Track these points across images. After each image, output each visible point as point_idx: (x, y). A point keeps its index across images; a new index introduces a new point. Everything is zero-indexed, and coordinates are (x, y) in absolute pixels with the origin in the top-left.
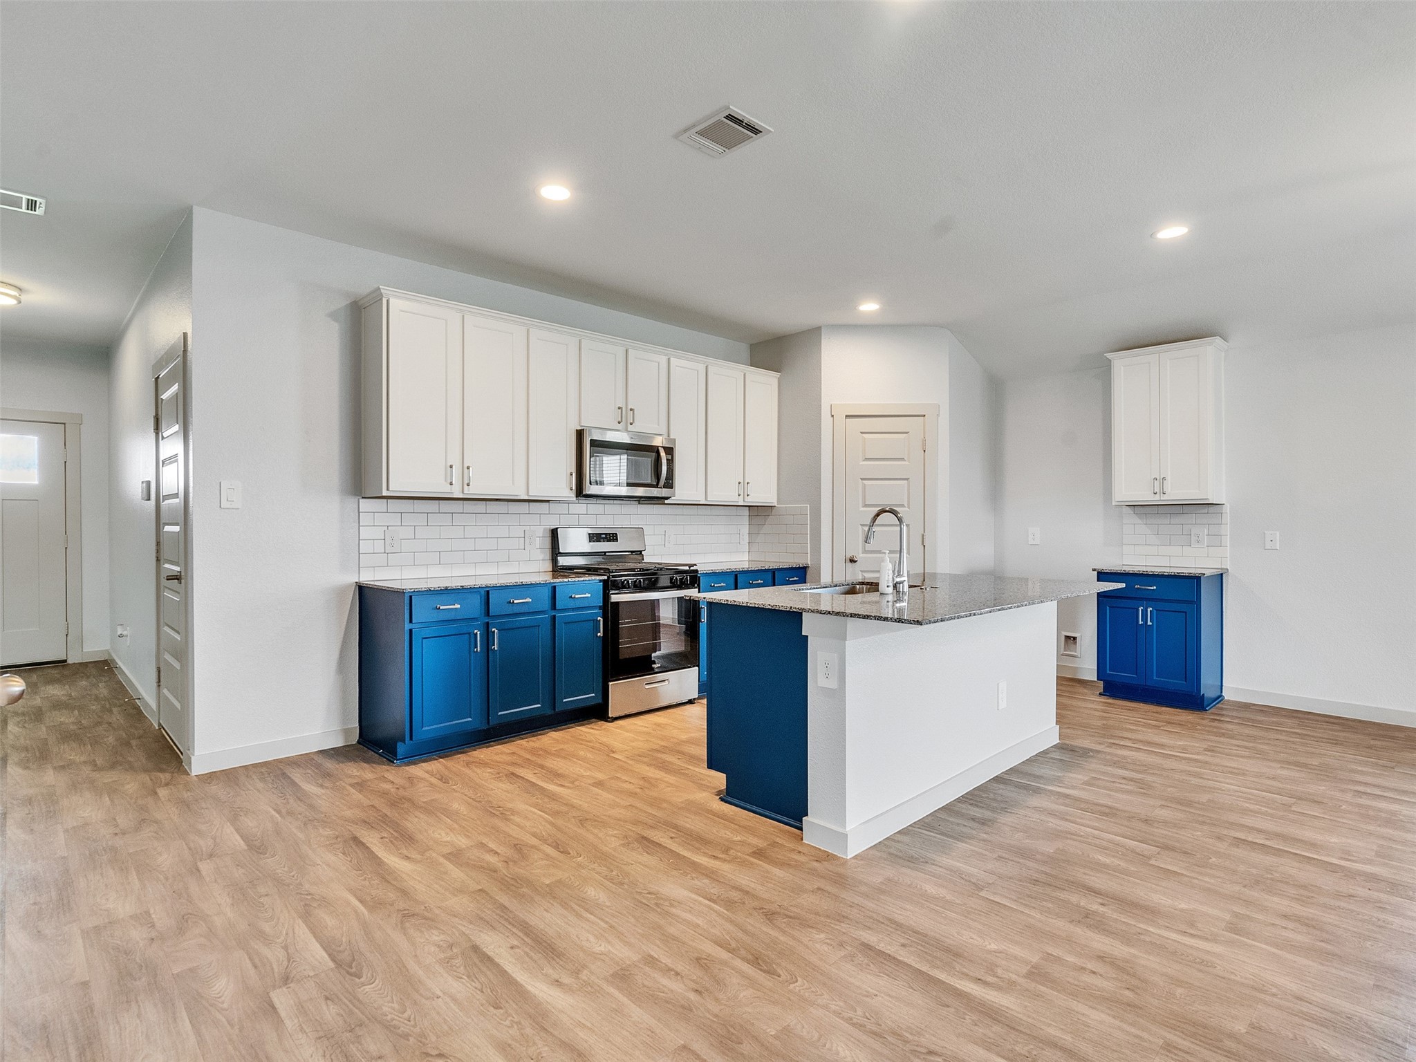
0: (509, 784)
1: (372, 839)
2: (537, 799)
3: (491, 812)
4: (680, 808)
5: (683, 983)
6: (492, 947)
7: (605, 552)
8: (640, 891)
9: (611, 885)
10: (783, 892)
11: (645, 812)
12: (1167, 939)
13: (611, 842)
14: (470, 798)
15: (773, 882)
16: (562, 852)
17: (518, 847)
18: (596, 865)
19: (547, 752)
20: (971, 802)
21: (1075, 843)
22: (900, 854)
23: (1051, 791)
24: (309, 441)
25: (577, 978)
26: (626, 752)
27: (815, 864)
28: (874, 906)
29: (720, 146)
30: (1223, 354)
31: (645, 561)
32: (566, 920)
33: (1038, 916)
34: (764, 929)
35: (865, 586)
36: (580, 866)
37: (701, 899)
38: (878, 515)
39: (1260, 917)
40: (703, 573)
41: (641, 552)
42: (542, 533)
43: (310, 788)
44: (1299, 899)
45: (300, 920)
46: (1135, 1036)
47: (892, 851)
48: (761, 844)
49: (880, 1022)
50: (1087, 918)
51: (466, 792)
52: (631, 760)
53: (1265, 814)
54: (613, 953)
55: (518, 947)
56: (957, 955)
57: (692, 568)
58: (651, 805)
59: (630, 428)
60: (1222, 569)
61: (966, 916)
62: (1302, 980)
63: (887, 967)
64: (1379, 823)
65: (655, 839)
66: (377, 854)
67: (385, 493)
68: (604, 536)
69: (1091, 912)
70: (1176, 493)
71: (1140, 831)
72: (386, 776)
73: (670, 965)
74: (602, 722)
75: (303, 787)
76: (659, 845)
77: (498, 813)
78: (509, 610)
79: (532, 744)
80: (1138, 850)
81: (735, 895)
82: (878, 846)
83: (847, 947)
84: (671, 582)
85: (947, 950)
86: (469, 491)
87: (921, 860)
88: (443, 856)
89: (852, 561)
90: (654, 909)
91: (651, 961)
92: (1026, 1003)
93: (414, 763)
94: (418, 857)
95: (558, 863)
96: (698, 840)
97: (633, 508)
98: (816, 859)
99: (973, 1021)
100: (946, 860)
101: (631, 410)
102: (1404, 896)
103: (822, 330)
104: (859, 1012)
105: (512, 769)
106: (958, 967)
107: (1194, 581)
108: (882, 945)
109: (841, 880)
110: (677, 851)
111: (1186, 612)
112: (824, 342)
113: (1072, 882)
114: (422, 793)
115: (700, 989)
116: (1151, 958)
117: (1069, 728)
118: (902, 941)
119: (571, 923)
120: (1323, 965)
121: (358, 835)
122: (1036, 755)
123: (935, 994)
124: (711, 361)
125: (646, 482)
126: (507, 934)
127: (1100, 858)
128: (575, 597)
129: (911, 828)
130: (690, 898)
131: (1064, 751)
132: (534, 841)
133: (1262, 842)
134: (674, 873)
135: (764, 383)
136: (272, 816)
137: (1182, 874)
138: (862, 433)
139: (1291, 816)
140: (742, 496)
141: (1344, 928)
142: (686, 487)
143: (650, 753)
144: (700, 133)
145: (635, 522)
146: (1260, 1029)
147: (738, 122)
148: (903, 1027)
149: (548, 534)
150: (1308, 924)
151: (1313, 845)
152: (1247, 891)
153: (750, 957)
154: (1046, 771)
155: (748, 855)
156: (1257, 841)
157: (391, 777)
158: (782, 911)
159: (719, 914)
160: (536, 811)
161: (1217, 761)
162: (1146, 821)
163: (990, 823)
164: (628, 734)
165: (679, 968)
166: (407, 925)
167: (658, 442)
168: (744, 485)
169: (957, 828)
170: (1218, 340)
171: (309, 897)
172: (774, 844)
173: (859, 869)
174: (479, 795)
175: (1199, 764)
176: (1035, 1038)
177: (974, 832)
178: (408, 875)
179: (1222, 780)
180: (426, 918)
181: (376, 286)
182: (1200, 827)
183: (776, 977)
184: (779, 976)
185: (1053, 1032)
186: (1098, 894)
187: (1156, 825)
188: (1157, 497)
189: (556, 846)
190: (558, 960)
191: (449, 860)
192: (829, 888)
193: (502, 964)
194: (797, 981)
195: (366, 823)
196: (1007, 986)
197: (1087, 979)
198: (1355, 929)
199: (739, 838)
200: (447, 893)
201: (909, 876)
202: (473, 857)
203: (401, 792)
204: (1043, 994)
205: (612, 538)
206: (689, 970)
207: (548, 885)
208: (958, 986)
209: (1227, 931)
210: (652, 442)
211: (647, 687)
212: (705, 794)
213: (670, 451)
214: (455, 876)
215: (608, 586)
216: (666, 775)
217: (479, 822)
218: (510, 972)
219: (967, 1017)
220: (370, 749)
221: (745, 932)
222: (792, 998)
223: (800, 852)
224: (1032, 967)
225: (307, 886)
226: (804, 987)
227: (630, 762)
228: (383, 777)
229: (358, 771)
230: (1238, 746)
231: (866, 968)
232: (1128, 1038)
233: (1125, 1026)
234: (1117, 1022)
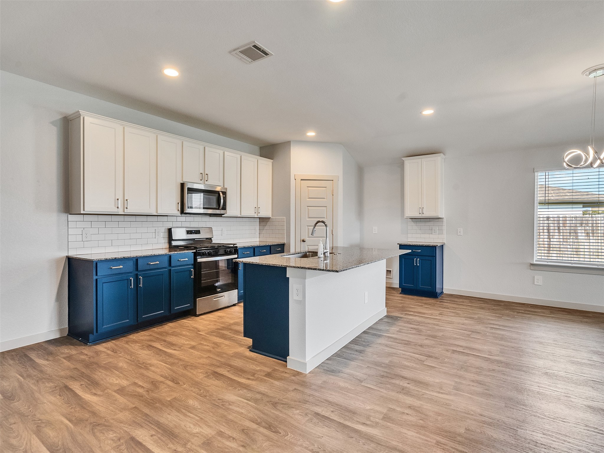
0: (148, 351)
1: (76, 386)
2: (163, 357)
3: (139, 366)
4: (232, 356)
5: (237, 443)
6: (141, 437)
7: (194, 239)
8: (215, 399)
9: (200, 397)
10: (280, 393)
11: (216, 360)
12: (433, 396)
13: (199, 375)
14: (128, 359)
15: (275, 388)
16: (176, 383)
17: (155, 384)
18: (193, 388)
19: (167, 334)
20: (355, 343)
21: (396, 358)
22: (328, 369)
23: (385, 336)
24: (40, 186)
25: (185, 447)
26: (205, 331)
27: (293, 378)
28: (319, 395)
29: (250, 59)
30: (443, 160)
31: (213, 242)
32: (179, 418)
33: (385, 391)
34: (273, 411)
35: (311, 253)
36: (185, 389)
37: (243, 400)
38: (317, 223)
39: (464, 382)
40: (240, 248)
41: (211, 238)
42: (164, 230)
43: (40, 361)
44: (476, 373)
45: (34, 435)
46: (425, 440)
47: (325, 368)
48: (268, 370)
49: (325, 450)
50: (404, 391)
51: (126, 356)
52: (208, 334)
53: (462, 339)
54: (203, 432)
55: (155, 435)
56: (354, 413)
57: (235, 246)
58: (218, 356)
59: (206, 183)
60: (443, 243)
61: (357, 395)
62: (481, 407)
63: (326, 423)
64: (499, 339)
65: (221, 372)
66: (78, 394)
67: (82, 212)
68: (194, 231)
69: (404, 388)
70: (427, 214)
71: (419, 350)
72: (83, 352)
73: (230, 435)
74: (194, 317)
75: (37, 361)
76: (222, 375)
77: (143, 366)
78: (148, 267)
79: (159, 330)
80: (419, 359)
81: (258, 396)
82: (319, 366)
83: (309, 415)
84: (225, 252)
85: (350, 411)
86: (127, 211)
87: (337, 371)
88: (115, 391)
89: (304, 241)
90: (221, 407)
91: (221, 434)
92: (383, 432)
93: (98, 344)
94: (101, 393)
95: (174, 389)
96: (240, 371)
97: (207, 218)
98: (293, 375)
99: (363, 443)
100: (347, 371)
101: (207, 174)
102: (510, 368)
103: (291, 143)
104: (316, 446)
105: (150, 343)
106: (355, 419)
107: (434, 247)
108: (323, 412)
109: (303, 384)
110: (231, 377)
111: (431, 260)
112: (292, 148)
113: (396, 375)
114: (103, 359)
115: (244, 445)
116: (428, 405)
117: (390, 308)
118: (332, 410)
119: (181, 419)
120: (487, 400)
121: (68, 384)
122: (378, 321)
123: (347, 432)
124: (243, 153)
125: (213, 207)
126: (149, 429)
127: (406, 363)
128: (180, 260)
129: (332, 357)
130: (238, 400)
131: (389, 318)
132: (162, 379)
133: (462, 351)
134: (230, 388)
135: (266, 164)
136: (18, 379)
137: (436, 367)
138: (308, 187)
139: (470, 339)
140: (256, 213)
141: (493, 384)
142: (232, 209)
143: (217, 330)
144: (241, 52)
145: (209, 225)
146: (469, 430)
147: (259, 49)
148: (335, 450)
149: (167, 231)
150: (479, 383)
151: (479, 351)
152: (459, 372)
153: (267, 426)
154: (382, 327)
155: (263, 376)
156: (460, 351)
157: (86, 352)
158: (280, 401)
159: (252, 406)
160: (162, 363)
161: (443, 318)
162: (421, 346)
163: (363, 352)
164: (206, 322)
165: (234, 435)
166: (96, 430)
167: (218, 189)
168: (257, 208)
169: (350, 355)
170: (442, 154)
171: (40, 422)
172: (275, 370)
173: (312, 378)
174: (133, 358)
175: (437, 320)
176: (387, 447)
177: (357, 357)
178: (96, 403)
179: (446, 326)
180: (106, 426)
181: (77, 110)
182: (440, 346)
183: (279, 434)
184: (280, 433)
185: (394, 443)
186: (406, 379)
187: (425, 347)
188: (421, 215)
189: (173, 380)
190: (175, 439)
191: (118, 393)
192: (299, 388)
193: (146, 445)
194: (288, 435)
195: (72, 378)
196: (376, 425)
197: (405, 417)
198: (496, 384)
199: (259, 369)
200: (117, 411)
201: (332, 379)
202: (130, 391)
203: (92, 360)
204: (390, 427)
205: (198, 232)
206: (239, 436)
207: (169, 401)
208: (356, 428)
209: (454, 390)
210: (215, 189)
211: (214, 300)
212: (243, 349)
213: (224, 193)
214: (121, 402)
215: (196, 255)
216: (224, 341)
217: (133, 372)
218: (151, 449)
219: (361, 441)
220: (75, 338)
221: (264, 414)
222: (286, 443)
223: (286, 373)
224: (384, 415)
225: (38, 416)
226: (291, 437)
227: (208, 336)
228: (82, 352)
229: (68, 350)
230: (450, 312)
231: (317, 424)
232: (423, 441)
233: (421, 436)
234: (418, 435)
